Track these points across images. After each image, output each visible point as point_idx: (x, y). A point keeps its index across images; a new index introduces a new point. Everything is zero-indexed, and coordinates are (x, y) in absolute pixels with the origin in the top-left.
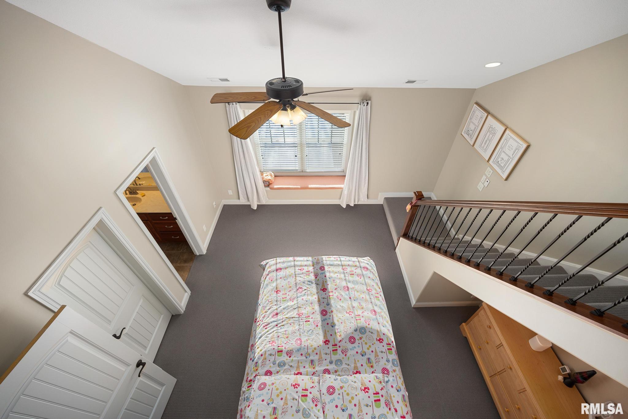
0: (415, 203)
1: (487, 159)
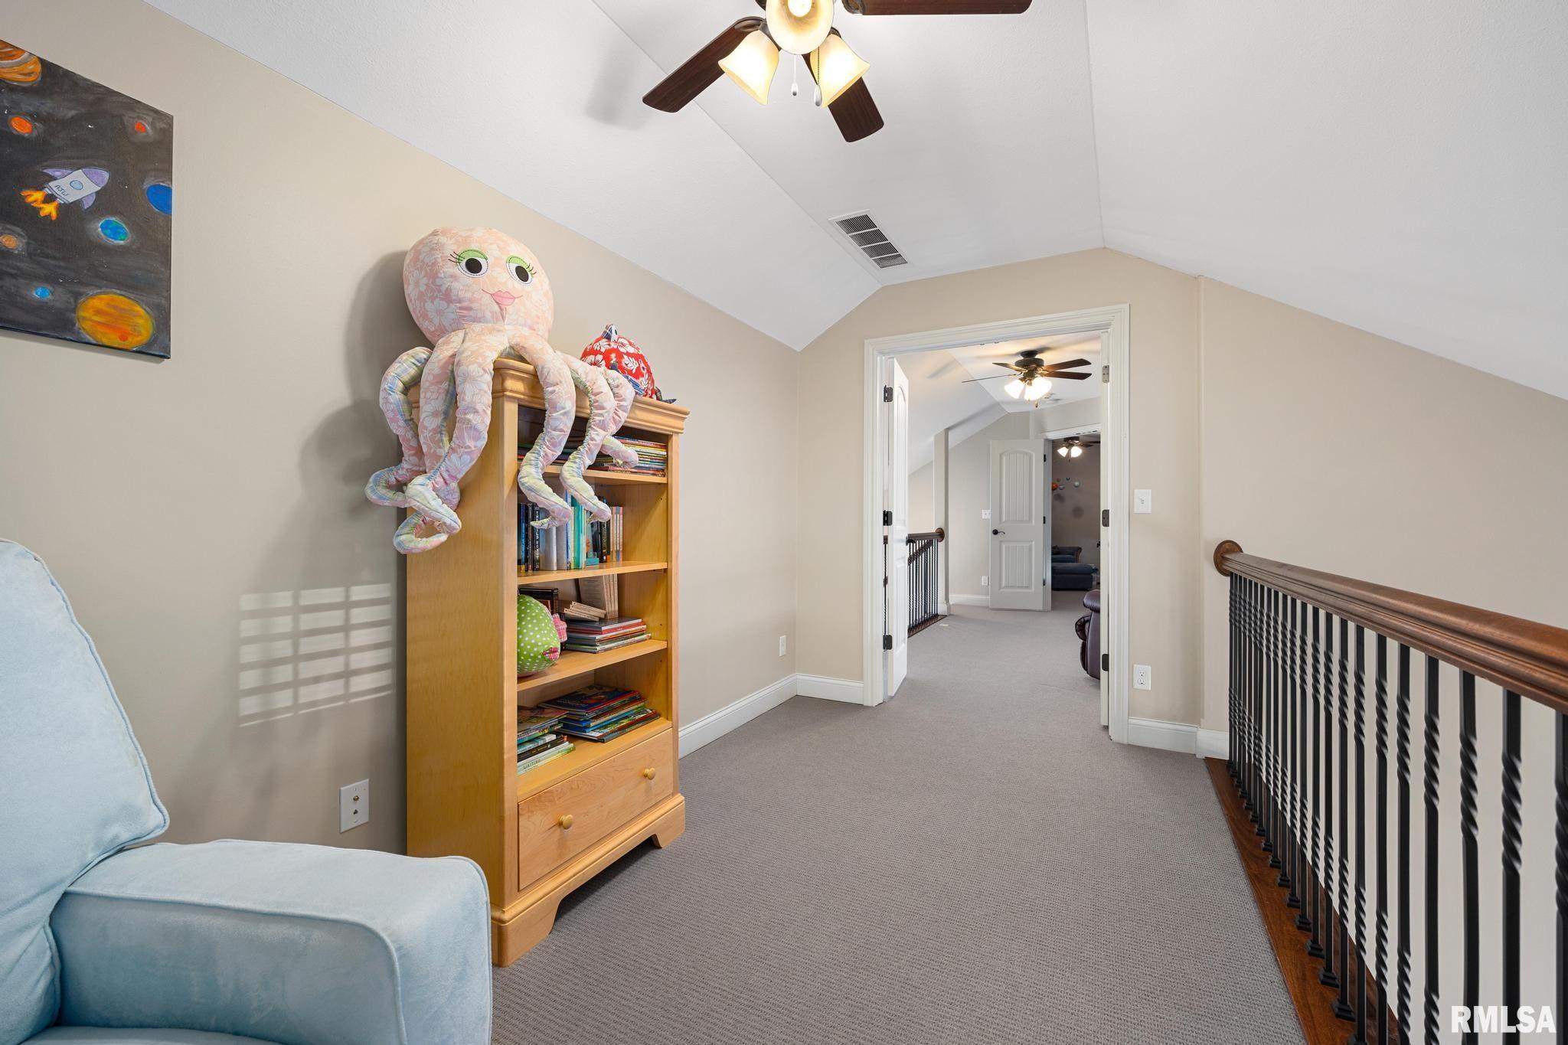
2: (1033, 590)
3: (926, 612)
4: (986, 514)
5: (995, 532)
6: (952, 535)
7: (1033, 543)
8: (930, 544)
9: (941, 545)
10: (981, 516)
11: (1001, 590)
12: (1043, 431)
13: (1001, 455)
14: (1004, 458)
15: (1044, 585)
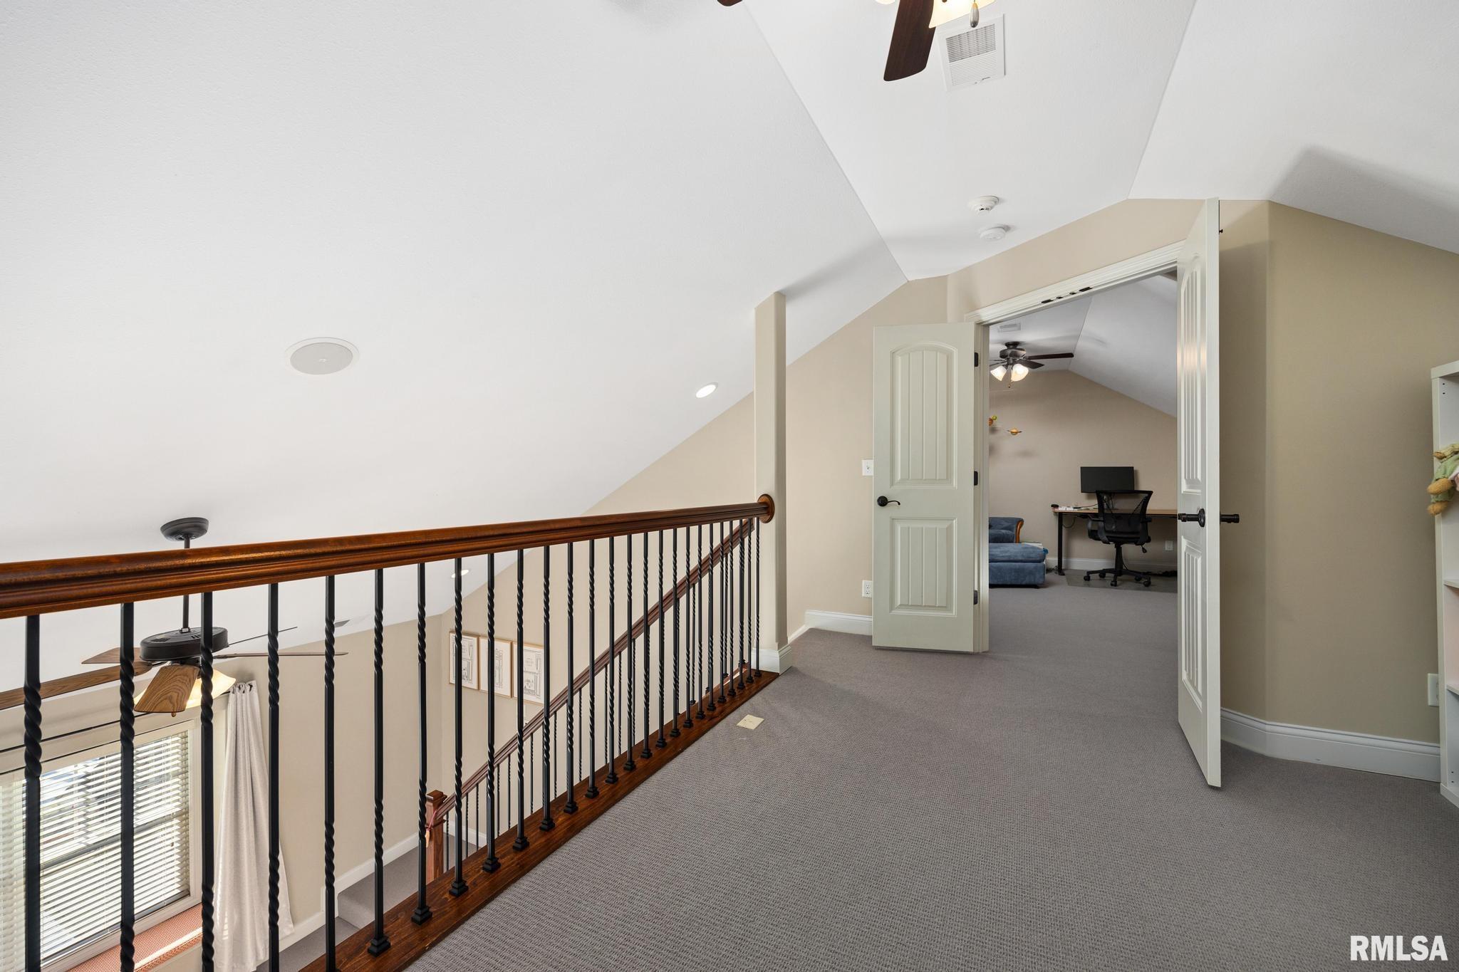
0: (435, 818)
1: (509, 695)
2: (954, 613)
3: (724, 676)
4: (868, 468)
5: (883, 502)
6: (794, 507)
7: (954, 521)
8: (745, 529)
9: (767, 531)
10: (862, 473)
11: (894, 612)
12: (973, 306)
13: (893, 353)
14: (899, 360)
15: (976, 602)
